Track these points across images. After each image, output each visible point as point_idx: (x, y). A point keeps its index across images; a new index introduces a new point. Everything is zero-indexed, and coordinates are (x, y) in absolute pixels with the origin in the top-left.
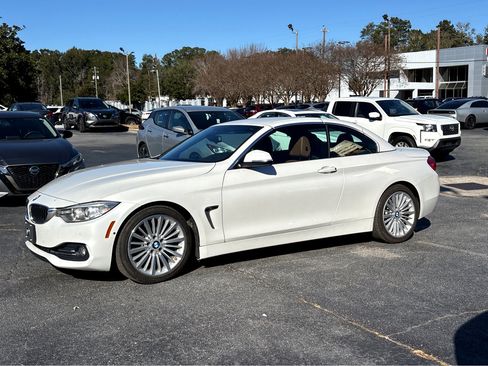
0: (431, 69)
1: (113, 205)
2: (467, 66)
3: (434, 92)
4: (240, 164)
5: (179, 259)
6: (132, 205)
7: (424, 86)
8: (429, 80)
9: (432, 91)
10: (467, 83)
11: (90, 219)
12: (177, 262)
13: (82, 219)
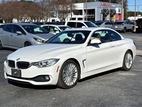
0: (82, 10)
1: (57, 60)
2: (95, 9)
3: (83, 19)
4: (89, 44)
5: (76, 79)
6: (64, 60)
7: (80, 16)
8: (81, 14)
9: (82, 18)
10: (95, 16)
11: (50, 66)
12: (75, 80)
13: (45, 66)
